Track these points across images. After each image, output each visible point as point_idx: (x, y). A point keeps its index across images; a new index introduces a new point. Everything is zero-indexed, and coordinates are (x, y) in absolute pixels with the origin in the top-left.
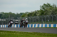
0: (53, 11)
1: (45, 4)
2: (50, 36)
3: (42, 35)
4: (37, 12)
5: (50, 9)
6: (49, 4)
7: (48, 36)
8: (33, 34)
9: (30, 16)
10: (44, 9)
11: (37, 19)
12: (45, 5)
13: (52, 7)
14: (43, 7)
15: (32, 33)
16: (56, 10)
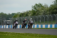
0: (45, 11)
2: (42, 37)
3: (34, 36)
4: (29, 12)
5: (42, 9)
6: (41, 4)
7: (40, 37)
9: (22, 16)
10: (36, 9)
11: (29, 20)
12: (36, 5)
13: (44, 7)
14: (34, 7)
15: (24, 34)
16: (48, 10)
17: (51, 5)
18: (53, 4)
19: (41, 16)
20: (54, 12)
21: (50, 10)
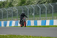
11: (14, 12)
19: (34, 6)
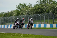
0: (29, 11)
1: (21, 4)
2: (26, 36)
4: (13, 12)
5: (26, 9)
6: (25, 4)
7: (24, 36)
8: (9, 35)
10: (20, 9)
11: (13, 20)
13: (28, 7)
14: (19, 7)
16: (32, 10)
17: (35, 5)
18: (37, 4)
20: (38, 12)
21: (34, 10)
